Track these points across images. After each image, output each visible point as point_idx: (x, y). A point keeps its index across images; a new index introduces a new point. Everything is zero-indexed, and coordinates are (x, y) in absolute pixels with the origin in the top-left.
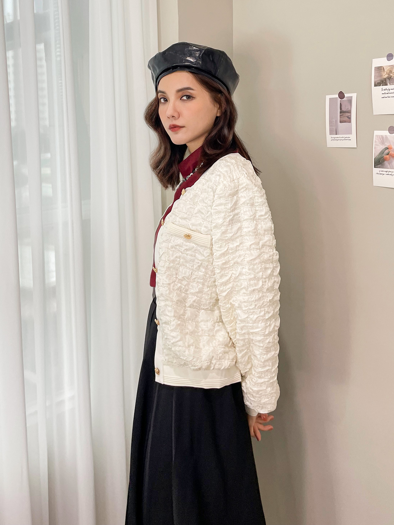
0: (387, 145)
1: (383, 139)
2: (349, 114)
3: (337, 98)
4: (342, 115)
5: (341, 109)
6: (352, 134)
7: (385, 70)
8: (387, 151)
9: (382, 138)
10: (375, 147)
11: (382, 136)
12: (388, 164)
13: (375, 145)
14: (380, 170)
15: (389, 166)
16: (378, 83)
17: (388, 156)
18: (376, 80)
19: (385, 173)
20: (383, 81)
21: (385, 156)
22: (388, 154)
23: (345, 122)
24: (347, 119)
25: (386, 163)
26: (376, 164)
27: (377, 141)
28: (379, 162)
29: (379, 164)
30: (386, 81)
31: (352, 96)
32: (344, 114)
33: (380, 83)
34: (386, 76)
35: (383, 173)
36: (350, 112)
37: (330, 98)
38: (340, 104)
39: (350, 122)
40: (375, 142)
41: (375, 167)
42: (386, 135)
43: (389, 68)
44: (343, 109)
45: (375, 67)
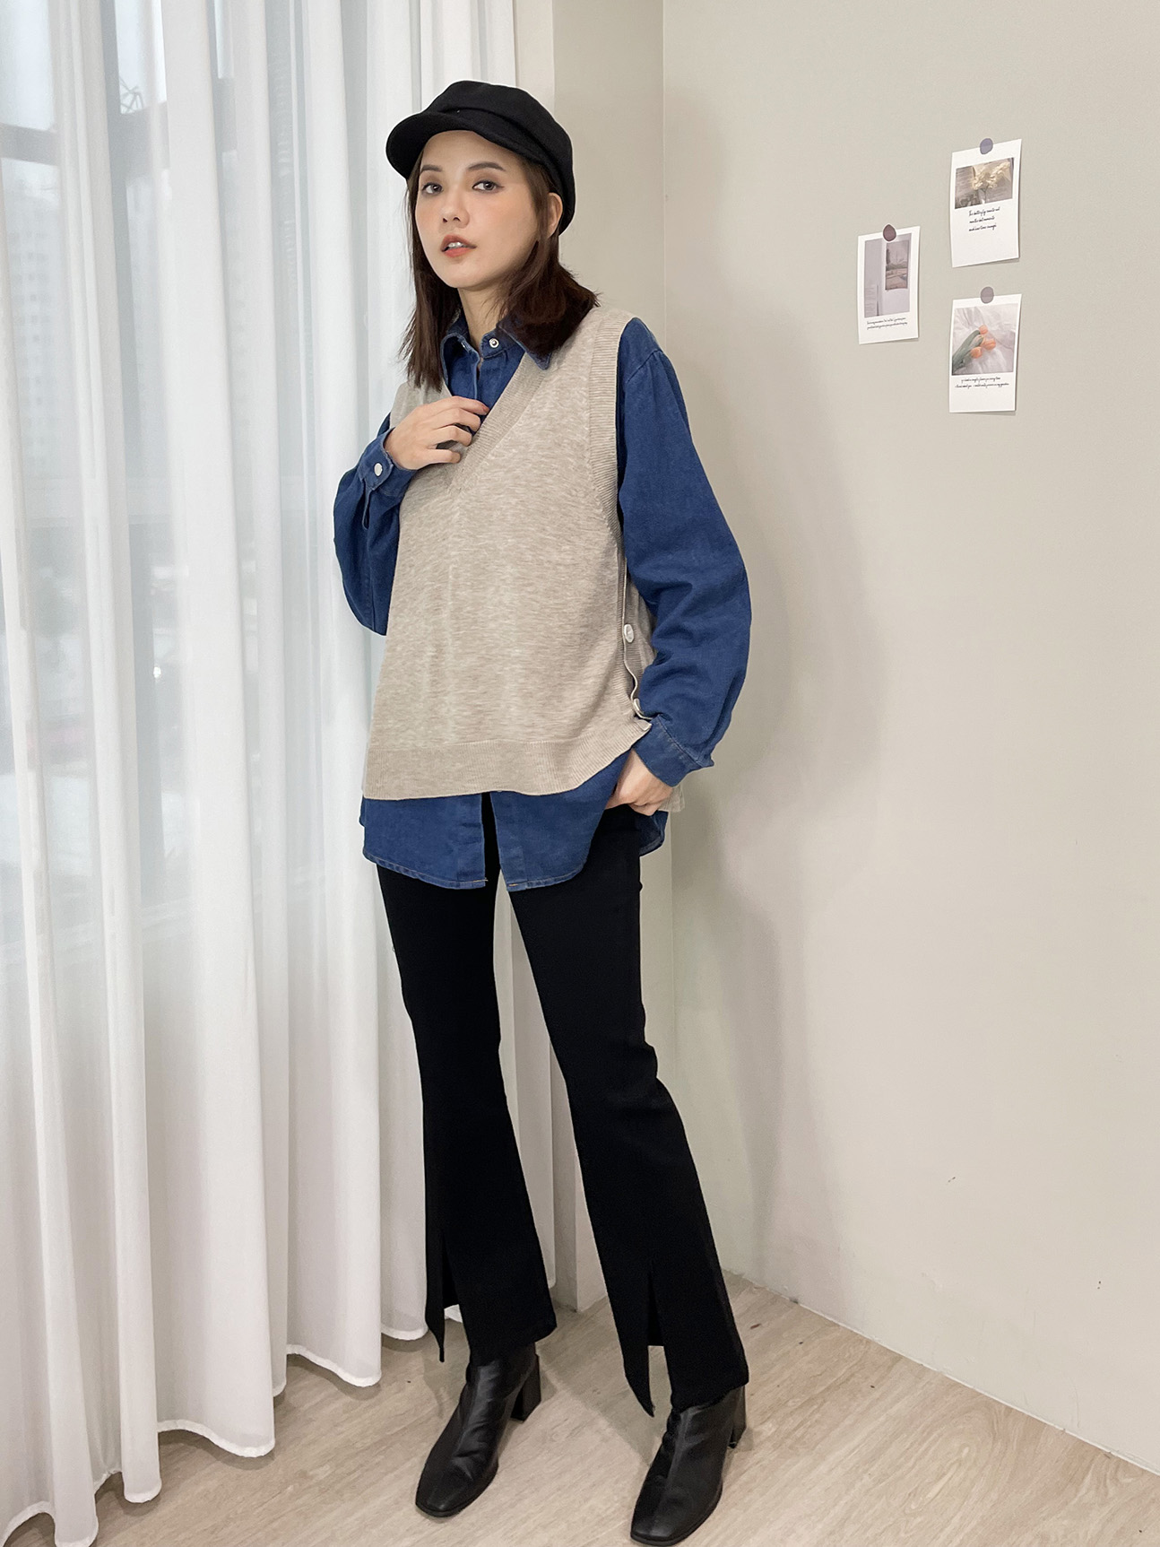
0: (977, 326)
1: (970, 315)
2: (903, 271)
3: (879, 240)
4: (889, 274)
5: (888, 261)
6: (909, 311)
7: (977, 173)
8: (977, 338)
9: (968, 313)
10: (954, 333)
11: (967, 309)
12: (978, 366)
13: (954, 329)
14: (963, 379)
15: (980, 368)
16: (962, 202)
17: (979, 348)
18: (959, 194)
19: (972, 383)
20: (972, 196)
21: (973, 349)
22: (979, 345)
23: (897, 288)
24: (901, 280)
25: (975, 362)
26: (955, 368)
27: (957, 319)
28: (961, 364)
29: (962, 367)
30: (977, 195)
31: (910, 234)
32: (894, 271)
33: (966, 200)
34: (980, 184)
36: (905, 266)
37: (866, 242)
38: (887, 251)
39: (906, 287)
40: (955, 323)
41: (953, 374)
42: (975, 307)
43: (984, 168)
44: (893, 261)
45: (957, 169)
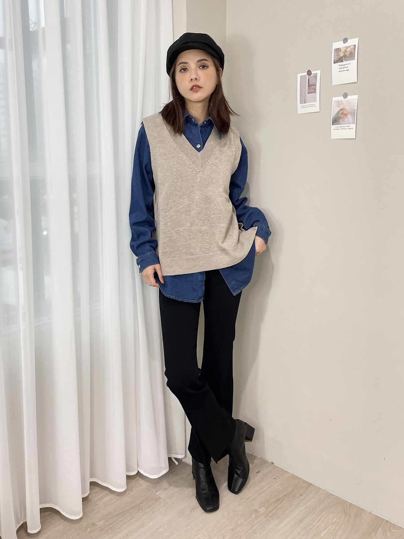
0: (342, 107)
2: (315, 87)
3: (306, 75)
5: (309, 83)
6: (316, 101)
7: (342, 51)
8: (341, 112)
9: (338, 102)
12: (342, 121)
13: (333, 108)
14: (336, 126)
15: (343, 123)
16: (336, 61)
18: (335, 59)
20: (340, 59)
21: (340, 115)
22: (342, 114)
23: (312, 93)
24: (313, 90)
25: (340, 119)
26: (333, 123)
27: (334, 104)
29: (336, 122)
30: (342, 59)
31: (317, 73)
32: (311, 87)
33: (338, 60)
34: (343, 55)
35: (339, 128)
36: (315, 85)
37: (300, 76)
38: (309, 79)
39: (315, 93)
40: (333, 106)
41: (332, 125)
42: (341, 100)
43: (344, 48)
44: (311, 83)
45: (335, 49)
